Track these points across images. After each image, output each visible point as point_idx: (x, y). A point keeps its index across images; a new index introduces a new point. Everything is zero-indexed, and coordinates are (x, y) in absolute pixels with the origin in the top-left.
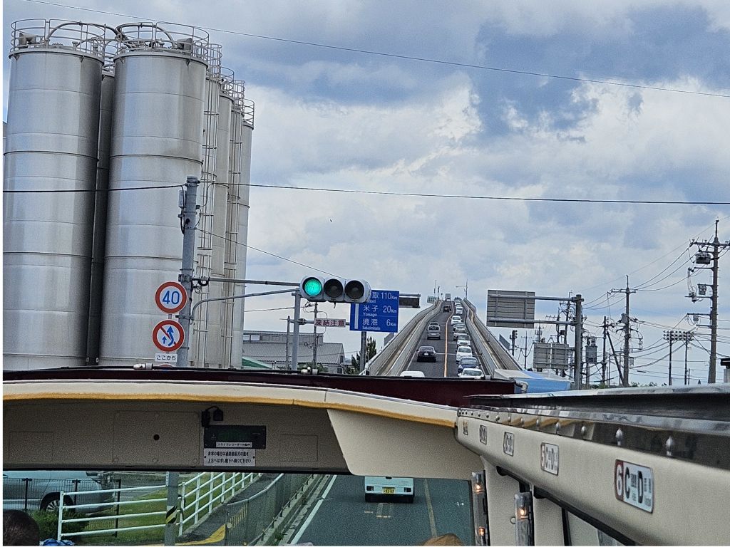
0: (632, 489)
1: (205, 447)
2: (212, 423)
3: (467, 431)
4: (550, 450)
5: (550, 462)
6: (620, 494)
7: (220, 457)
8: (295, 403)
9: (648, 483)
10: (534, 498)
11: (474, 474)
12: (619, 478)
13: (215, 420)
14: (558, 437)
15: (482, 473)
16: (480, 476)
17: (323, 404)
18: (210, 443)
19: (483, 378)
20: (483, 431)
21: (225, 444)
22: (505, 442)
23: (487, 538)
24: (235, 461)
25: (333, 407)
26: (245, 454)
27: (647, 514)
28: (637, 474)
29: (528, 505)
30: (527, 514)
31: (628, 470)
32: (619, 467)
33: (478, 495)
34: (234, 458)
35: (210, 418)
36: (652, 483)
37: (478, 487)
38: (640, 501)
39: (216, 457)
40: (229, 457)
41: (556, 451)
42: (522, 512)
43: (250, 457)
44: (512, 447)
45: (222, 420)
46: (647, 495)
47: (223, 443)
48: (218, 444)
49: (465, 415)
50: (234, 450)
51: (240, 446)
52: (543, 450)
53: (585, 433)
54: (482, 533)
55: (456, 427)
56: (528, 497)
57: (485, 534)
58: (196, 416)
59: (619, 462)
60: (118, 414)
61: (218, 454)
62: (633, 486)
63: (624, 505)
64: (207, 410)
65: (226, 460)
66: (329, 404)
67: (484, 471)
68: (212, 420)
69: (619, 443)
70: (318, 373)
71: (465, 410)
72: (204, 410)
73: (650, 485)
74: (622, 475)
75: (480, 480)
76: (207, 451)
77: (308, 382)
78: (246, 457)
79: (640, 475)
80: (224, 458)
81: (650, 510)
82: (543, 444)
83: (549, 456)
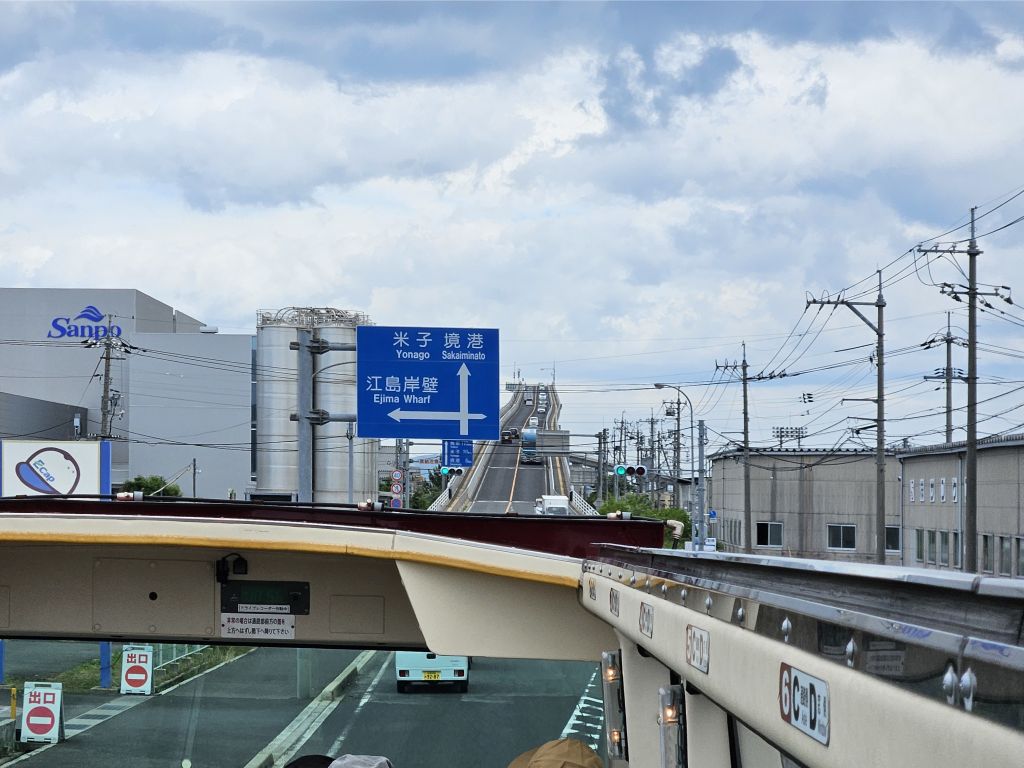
0: (802, 708)
1: (223, 611)
2: (232, 577)
3: (594, 595)
4: (698, 636)
5: (697, 654)
6: (786, 712)
7: (244, 626)
8: (349, 551)
9: (822, 703)
10: (686, 692)
11: (605, 655)
12: (785, 690)
13: (235, 573)
14: (709, 618)
15: (616, 652)
16: (614, 657)
17: (390, 552)
18: (229, 606)
19: (620, 517)
20: (614, 596)
21: (251, 607)
22: (641, 617)
23: (623, 745)
24: (267, 631)
25: (404, 557)
26: (279, 622)
27: (821, 746)
28: (808, 687)
29: (678, 702)
30: (678, 716)
31: (796, 678)
32: (786, 673)
33: (611, 685)
34: (263, 627)
35: (228, 570)
36: (827, 703)
37: (611, 672)
38: (813, 725)
39: (238, 626)
40: (255, 626)
41: (705, 639)
42: (670, 713)
43: (287, 626)
44: (651, 626)
45: (246, 573)
46: (821, 718)
47: (249, 606)
48: (241, 608)
49: (591, 570)
50: (265, 616)
51: (271, 611)
52: (689, 634)
53: (743, 618)
54: (616, 738)
55: (580, 587)
56: (678, 692)
57: (620, 739)
58: (208, 567)
59: (785, 667)
60: (98, 563)
61: (242, 622)
62: (803, 704)
63: (793, 728)
64: (224, 559)
65: (254, 630)
66: (399, 553)
67: (620, 650)
68: (231, 573)
69: (786, 639)
70: (383, 509)
71: (592, 564)
72: (220, 559)
73: (825, 706)
74: (788, 685)
75: (614, 662)
76: (225, 616)
77: (368, 520)
78: (281, 627)
79: (812, 688)
80: (251, 626)
81: (825, 742)
82: (689, 627)
83: (697, 644)
